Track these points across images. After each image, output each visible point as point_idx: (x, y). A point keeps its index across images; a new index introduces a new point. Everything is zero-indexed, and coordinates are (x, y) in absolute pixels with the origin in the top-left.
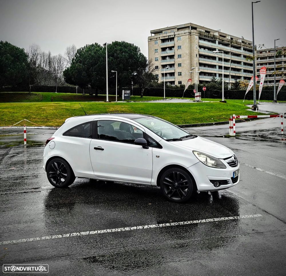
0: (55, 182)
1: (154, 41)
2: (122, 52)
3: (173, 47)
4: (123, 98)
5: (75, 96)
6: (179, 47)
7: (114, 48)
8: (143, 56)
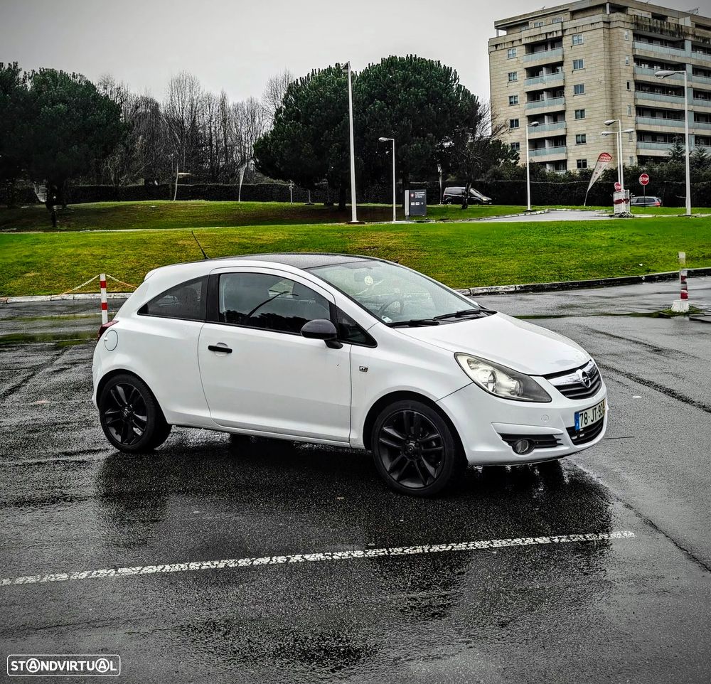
0: (119, 438)
1: (506, 50)
2: (410, 85)
3: (561, 64)
4: (407, 213)
5: (286, 210)
6: (578, 64)
7: (385, 76)
8: (466, 93)
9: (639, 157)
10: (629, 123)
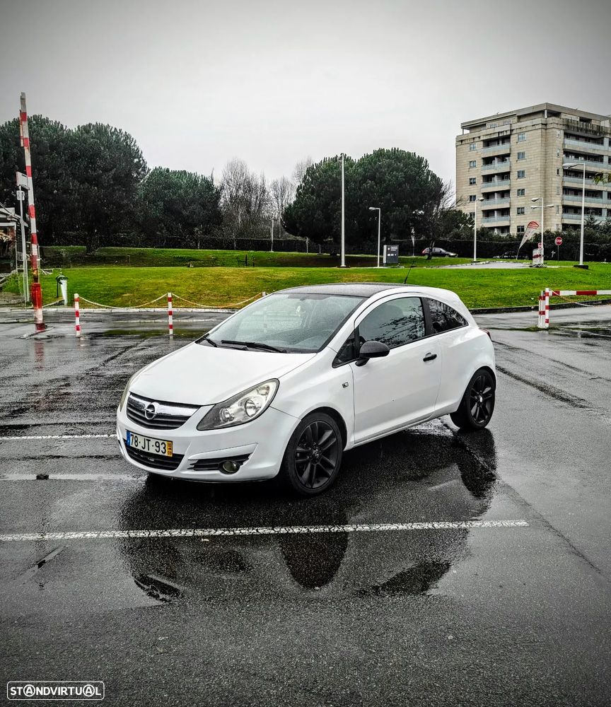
1: (469, 145)
2: (392, 171)
3: (508, 155)
4: (385, 261)
6: (521, 156)
7: (375, 163)
8: (434, 176)
9: (563, 225)
10: (557, 200)
